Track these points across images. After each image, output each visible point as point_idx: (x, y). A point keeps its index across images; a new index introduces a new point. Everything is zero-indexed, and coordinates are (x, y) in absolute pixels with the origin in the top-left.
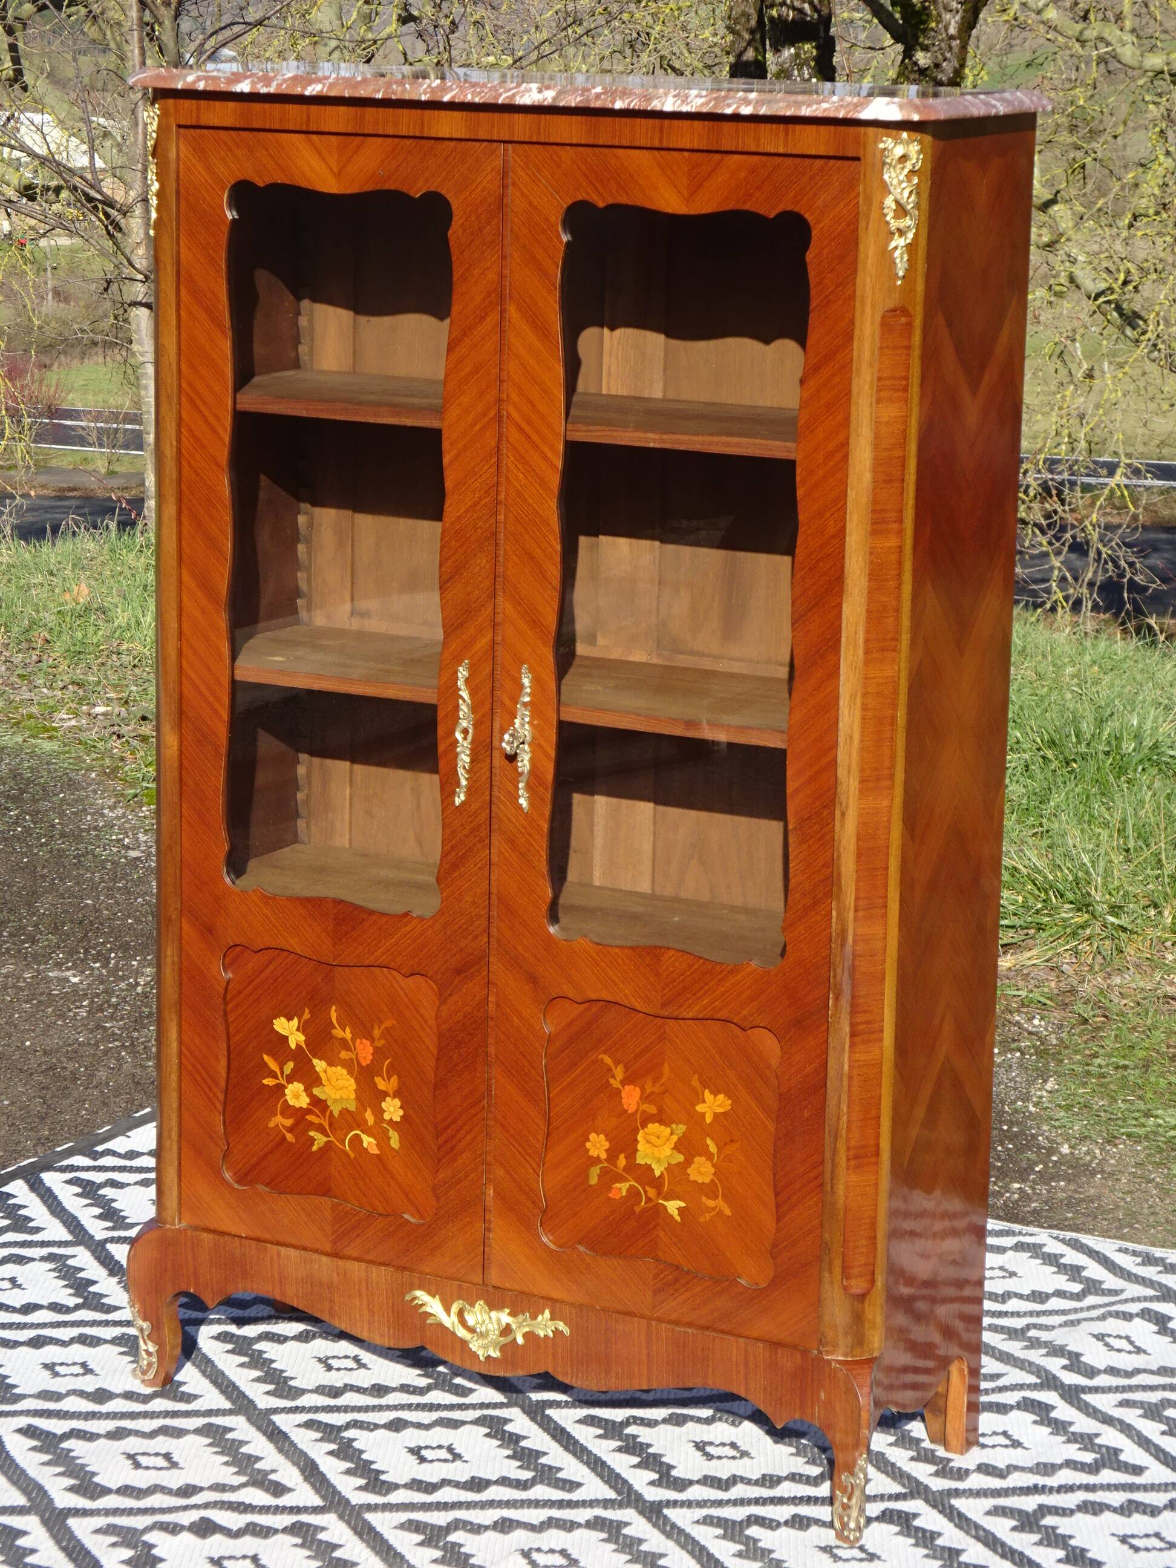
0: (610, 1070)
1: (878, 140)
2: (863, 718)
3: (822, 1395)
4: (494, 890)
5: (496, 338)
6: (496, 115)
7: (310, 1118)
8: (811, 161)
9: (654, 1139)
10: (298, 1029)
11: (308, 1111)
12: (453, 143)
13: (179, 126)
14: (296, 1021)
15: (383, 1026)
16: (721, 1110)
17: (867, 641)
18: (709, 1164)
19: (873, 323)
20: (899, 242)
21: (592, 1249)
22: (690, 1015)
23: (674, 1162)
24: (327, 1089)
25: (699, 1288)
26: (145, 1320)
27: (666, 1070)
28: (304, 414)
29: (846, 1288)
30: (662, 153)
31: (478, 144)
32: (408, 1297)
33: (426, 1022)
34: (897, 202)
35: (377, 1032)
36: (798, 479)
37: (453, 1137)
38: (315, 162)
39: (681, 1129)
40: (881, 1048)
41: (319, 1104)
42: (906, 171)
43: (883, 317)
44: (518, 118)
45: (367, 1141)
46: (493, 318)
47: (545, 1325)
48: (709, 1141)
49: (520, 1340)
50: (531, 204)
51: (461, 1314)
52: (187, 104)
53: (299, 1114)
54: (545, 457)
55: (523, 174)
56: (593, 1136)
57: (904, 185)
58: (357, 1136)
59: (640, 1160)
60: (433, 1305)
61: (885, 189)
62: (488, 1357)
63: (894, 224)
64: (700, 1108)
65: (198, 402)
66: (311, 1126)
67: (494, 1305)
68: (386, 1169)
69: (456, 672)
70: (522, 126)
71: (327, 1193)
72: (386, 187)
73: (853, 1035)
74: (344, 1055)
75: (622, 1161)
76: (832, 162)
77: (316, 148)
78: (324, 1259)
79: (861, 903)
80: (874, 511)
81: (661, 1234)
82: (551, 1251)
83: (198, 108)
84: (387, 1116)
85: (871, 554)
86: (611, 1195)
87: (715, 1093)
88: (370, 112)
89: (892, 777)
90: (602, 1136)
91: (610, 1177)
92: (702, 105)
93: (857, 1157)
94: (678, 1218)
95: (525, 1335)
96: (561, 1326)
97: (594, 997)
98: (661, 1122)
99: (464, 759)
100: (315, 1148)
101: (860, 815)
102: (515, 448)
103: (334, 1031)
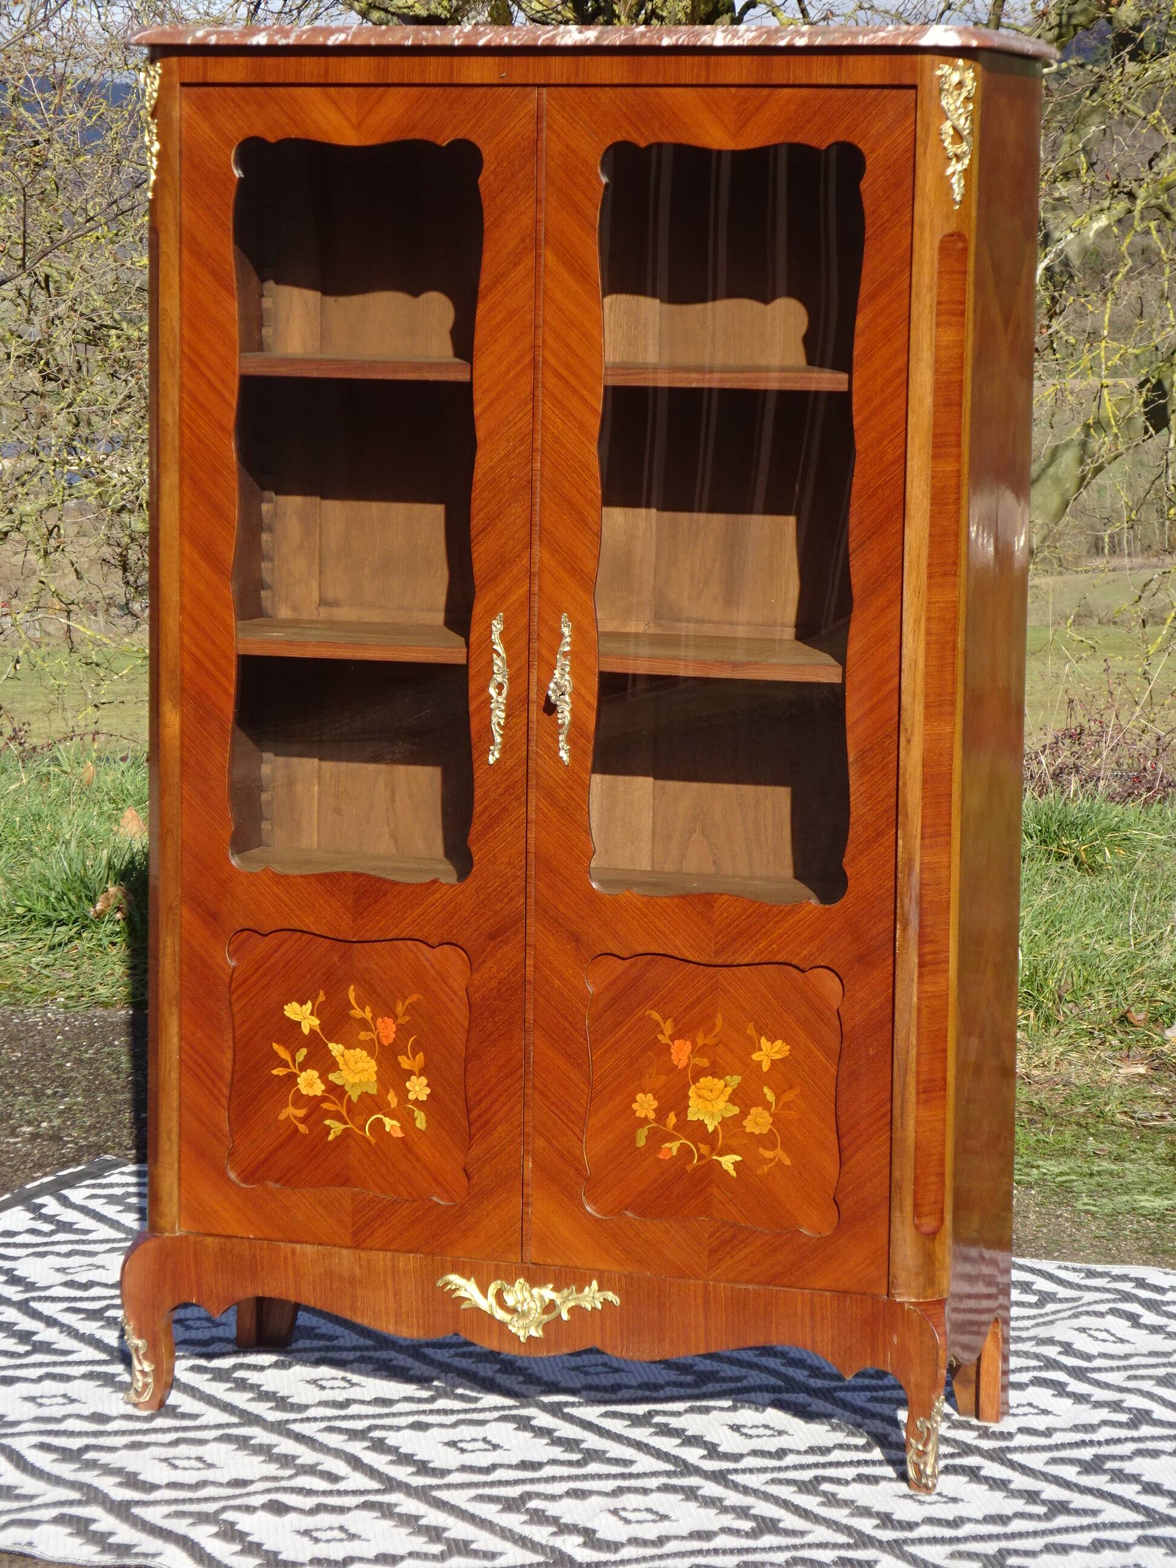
0: (658, 1025)
1: (934, 67)
2: (927, 644)
3: (895, 1340)
4: (532, 849)
5: (530, 283)
6: (531, 59)
7: (325, 1106)
8: (864, 91)
9: (707, 1094)
10: (312, 1014)
11: (323, 1099)
12: (484, 89)
13: (183, 85)
14: (309, 1005)
15: (407, 1002)
16: (779, 1057)
17: (930, 565)
18: (766, 1114)
19: (932, 248)
20: (956, 167)
21: (640, 1214)
22: (746, 961)
23: (728, 1115)
24: (345, 1074)
25: (758, 1243)
26: (140, 1337)
27: (719, 1021)
28: (315, 375)
29: (917, 1227)
30: (708, 90)
31: (510, 89)
32: (440, 1283)
33: (455, 993)
34: (954, 128)
35: (400, 1009)
36: (854, 408)
37: (486, 1111)
38: (333, 115)
39: (735, 1080)
40: (947, 979)
41: (336, 1091)
42: (962, 98)
43: (942, 242)
44: (556, 61)
45: (390, 1124)
46: (528, 262)
47: (592, 1297)
48: (766, 1090)
49: (565, 1316)
50: (567, 146)
51: (499, 1295)
52: (192, 61)
53: (314, 1103)
54: (585, 402)
55: (559, 117)
56: (640, 1097)
57: (961, 110)
58: (379, 1120)
59: (692, 1117)
60: (466, 1288)
61: (944, 115)
62: (530, 1338)
63: (951, 149)
64: (756, 1057)
65: (203, 367)
66: (328, 1114)
67: (534, 1281)
68: (411, 1151)
69: (490, 626)
70: (558, 69)
71: (346, 1182)
72: (410, 137)
73: (921, 965)
74: (363, 1036)
75: (672, 1119)
76: (886, 92)
77: (334, 102)
78: (345, 1252)
79: (928, 831)
80: (935, 435)
81: (716, 1191)
82: (597, 1220)
83: (205, 64)
84: (412, 1096)
85: (933, 478)
86: (660, 1156)
87: (772, 1040)
88: (394, 61)
89: (953, 703)
90: (650, 1095)
91: (658, 1137)
92: (754, 38)
93: (925, 1091)
94: (733, 1173)
95: (570, 1311)
96: (611, 1296)
97: (640, 950)
98: (714, 1075)
99: (498, 716)
100: (331, 1137)
101: (925, 741)
102: (552, 394)
103: (352, 1012)
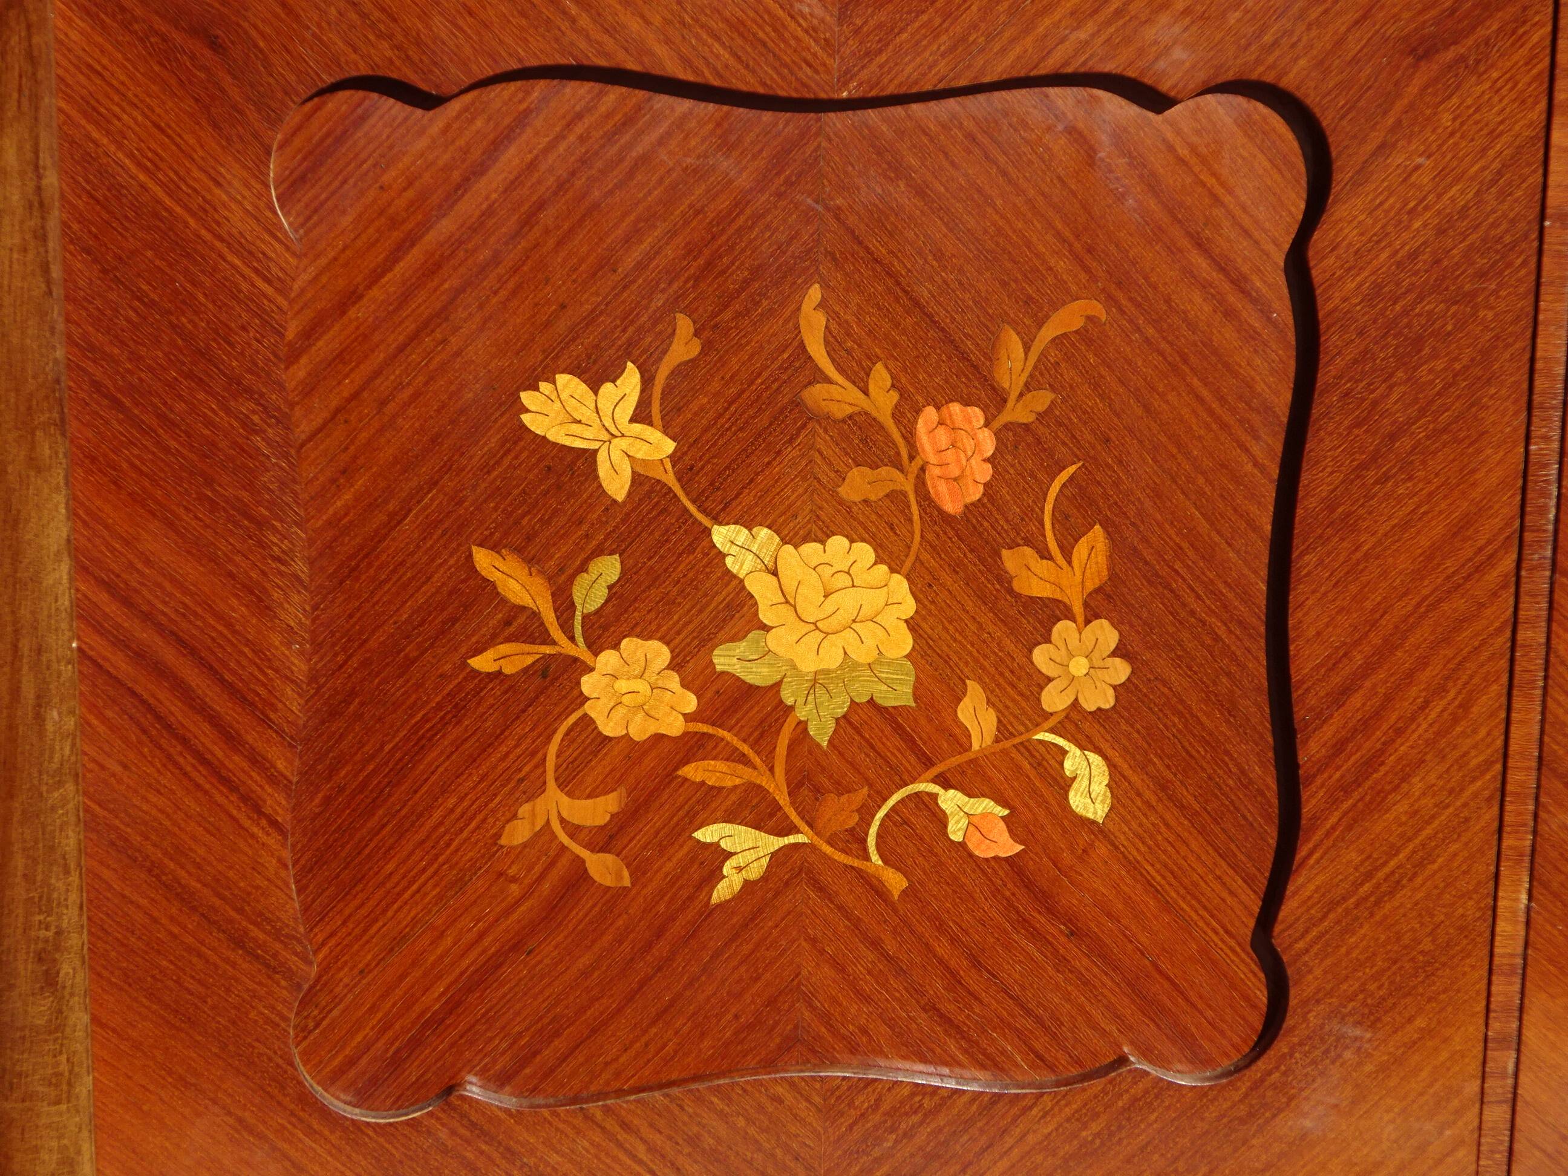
7: (699, 771)
10: (640, 415)
11: (689, 747)
14: (631, 379)
15: (1048, 333)
24: (782, 640)
33: (1239, 283)
35: (1014, 363)
37: (1367, 724)
41: (742, 710)
45: (963, 811)
53: (651, 765)
58: (927, 804)
66: (710, 803)
68: (1046, 901)
71: (792, 1049)
74: (859, 484)
84: (1054, 700)
100: (723, 891)
103: (816, 395)
